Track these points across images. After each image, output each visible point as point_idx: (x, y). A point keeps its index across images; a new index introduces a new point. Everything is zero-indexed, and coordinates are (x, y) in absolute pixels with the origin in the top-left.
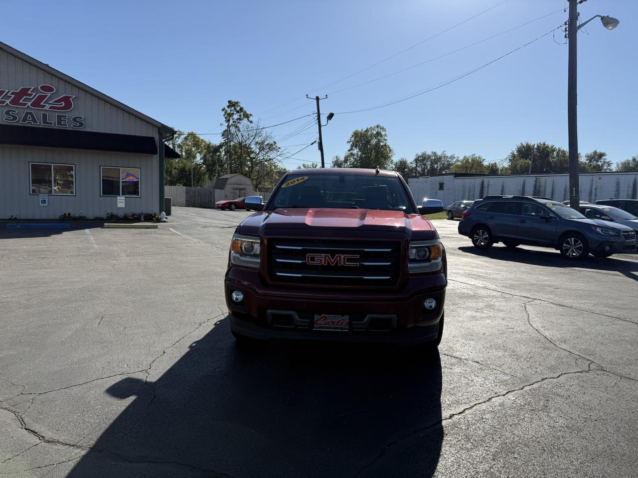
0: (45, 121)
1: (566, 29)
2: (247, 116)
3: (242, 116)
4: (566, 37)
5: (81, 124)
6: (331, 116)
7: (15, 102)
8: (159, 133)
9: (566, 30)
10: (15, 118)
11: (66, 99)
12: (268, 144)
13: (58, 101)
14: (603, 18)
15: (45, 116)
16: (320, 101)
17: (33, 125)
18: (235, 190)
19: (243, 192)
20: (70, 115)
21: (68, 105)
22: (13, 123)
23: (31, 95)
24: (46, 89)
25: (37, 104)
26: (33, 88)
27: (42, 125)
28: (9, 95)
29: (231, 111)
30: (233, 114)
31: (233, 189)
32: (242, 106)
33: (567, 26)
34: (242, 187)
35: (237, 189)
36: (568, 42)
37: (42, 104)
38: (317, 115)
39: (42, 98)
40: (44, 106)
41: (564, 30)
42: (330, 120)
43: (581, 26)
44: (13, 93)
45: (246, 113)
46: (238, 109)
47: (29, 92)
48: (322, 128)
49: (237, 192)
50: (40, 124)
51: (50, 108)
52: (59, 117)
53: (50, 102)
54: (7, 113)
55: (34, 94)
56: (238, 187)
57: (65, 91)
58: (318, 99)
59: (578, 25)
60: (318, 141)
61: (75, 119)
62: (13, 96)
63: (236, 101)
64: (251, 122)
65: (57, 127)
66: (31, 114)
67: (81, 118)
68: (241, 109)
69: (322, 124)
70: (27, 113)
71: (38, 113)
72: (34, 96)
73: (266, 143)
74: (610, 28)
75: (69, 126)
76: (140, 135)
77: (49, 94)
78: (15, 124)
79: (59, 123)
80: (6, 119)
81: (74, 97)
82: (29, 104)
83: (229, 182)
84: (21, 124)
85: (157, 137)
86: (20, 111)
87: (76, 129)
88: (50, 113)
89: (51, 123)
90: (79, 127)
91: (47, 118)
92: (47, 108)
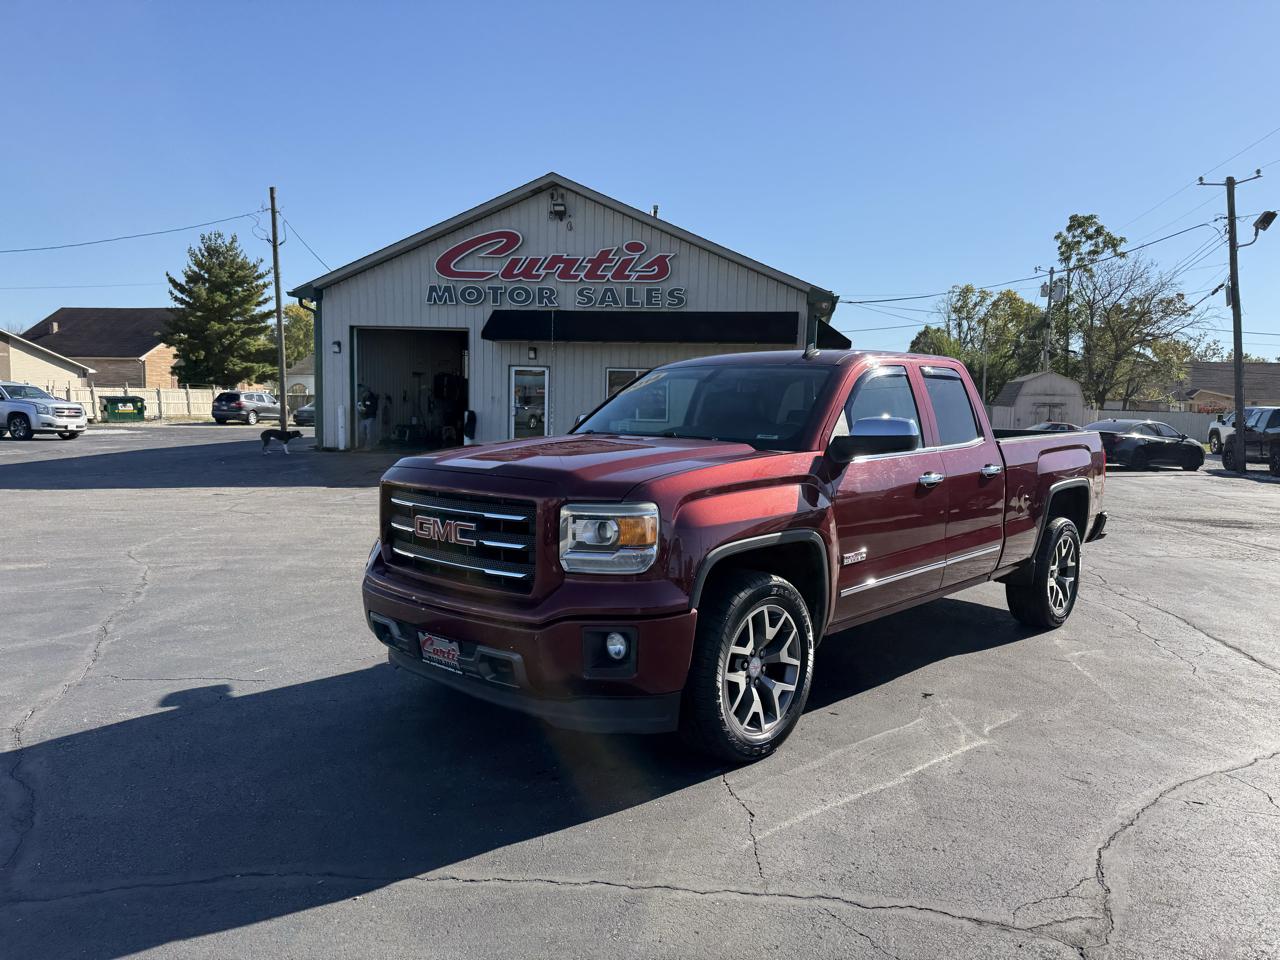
0: (629, 302)
2: (1112, 243)
3: (1101, 245)
5: (681, 301)
6: (1267, 219)
7: (591, 274)
8: (808, 303)
10: (590, 300)
11: (661, 261)
12: (1161, 301)
13: (647, 266)
15: (629, 291)
16: (1238, 189)
17: (614, 308)
18: (1039, 407)
19: (1057, 410)
20: (666, 286)
21: (663, 271)
22: (588, 308)
23: (611, 261)
24: (634, 247)
25: (619, 274)
26: (616, 248)
27: (626, 308)
28: (584, 264)
29: (1074, 237)
30: (1079, 242)
31: (1034, 404)
32: (1100, 223)
34: (1057, 400)
35: (1044, 405)
37: (627, 273)
38: (1226, 221)
39: (626, 263)
40: (629, 277)
42: (1265, 229)
44: (589, 261)
45: (1111, 237)
46: (1091, 231)
47: (610, 257)
48: (1240, 253)
49: (1046, 410)
50: (623, 307)
51: (639, 278)
52: (649, 292)
53: (638, 269)
54: (581, 293)
55: (617, 258)
56: (1047, 400)
57: (660, 247)
58: (1231, 183)
60: (1228, 283)
61: (671, 294)
62: (589, 265)
63: (1087, 215)
64: (1123, 255)
65: (646, 308)
66: (611, 290)
67: (681, 290)
68: (1099, 231)
69: (1240, 240)
70: (606, 290)
71: (620, 288)
72: (617, 261)
73: (1160, 296)
75: (665, 306)
76: (754, 310)
77: (637, 256)
78: (591, 309)
79: (649, 302)
80: (579, 303)
81: (672, 255)
82: (610, 275)
83: (1025, 390)
84: (598, 308)
85: (804, 312)
86: (598, 288)
87: (672, 309)
88: (638, 286)
89: (638, 304)
90: (676, 305)
91: (633, 295)
92: (633, 279)
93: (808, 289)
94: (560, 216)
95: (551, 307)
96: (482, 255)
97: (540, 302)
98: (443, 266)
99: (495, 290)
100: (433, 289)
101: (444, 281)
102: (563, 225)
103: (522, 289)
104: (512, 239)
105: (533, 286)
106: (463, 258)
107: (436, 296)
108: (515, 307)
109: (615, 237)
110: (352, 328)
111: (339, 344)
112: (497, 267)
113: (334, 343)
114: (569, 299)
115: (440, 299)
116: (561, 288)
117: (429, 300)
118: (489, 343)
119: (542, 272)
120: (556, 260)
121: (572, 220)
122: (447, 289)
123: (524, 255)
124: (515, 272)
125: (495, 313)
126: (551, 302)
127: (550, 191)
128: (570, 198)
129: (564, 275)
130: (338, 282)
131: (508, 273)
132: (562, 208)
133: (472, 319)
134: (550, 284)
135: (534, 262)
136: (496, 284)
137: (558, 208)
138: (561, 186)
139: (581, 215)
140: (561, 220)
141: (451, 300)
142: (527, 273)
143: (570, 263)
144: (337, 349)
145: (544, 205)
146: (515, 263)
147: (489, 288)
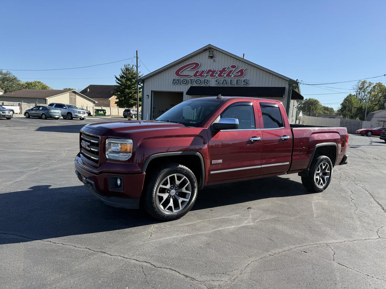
0: (231, 84)
5: (247, 83)
7: (220, 75)
8: (289, 85)
10: (219, 83)
11: (241, 71)
13: (237, 72)
15: (231, 80)
17: (226, 86)
20: (242, 79)
21: (242, 74)
23: (226, 71)
24: (233, 67)
26: (228, 67)
27: (230, 86)
28: (218, 72)
37: (230, 75)
39: (231, 72)
40: (231, 76)
44: (219, 71)
47: (226, 70)
51: (234, 76)
52: (237, 80)
53: (234, 73)
54: (216, 81)
57: (241, 66)
61: (244, 81)
62: (219, 72)
65: (236, 86)
66: (225, 80)
67: (247, 80)
71: (228, 79)
72: (228, 71)
75: (242, 85)
77: (234, 69)
78: (219, 86)
79: (237, 84)
80: (216, 84)
81: (245, 69)
82: (225, 75)
84: (221, 86)
85: (287, 87)
86: (221, 79)
87: (245, 86)
88: (234, 79)
89: (233, 84)
90: (246, 84)
91: (232, 81)
92: (232, 77)
93: (289, 80)
94: (211, 57)
95: (207, 85)
96: (188, 70)
97: (204, 84)
98: (177, 73)
99: (191, 80)
100: (174, 80)
101: (177, 78)
102: (212, 60)
103: (199, 80)
104: (197, 65)
105: (202, 79)
106: (183, 71)
107: (175, 82)
108: (197, 85)
109: (227, 63)
110: (152, 91)
111: (148, 96)
112: (192, 73)
113: (147, 95)
114: (213, 83)
115: (176, 83)
116: (211, 79)
117: (173, 83)
118: (189, 96)
119: (205, 75)
120: (210, 71)
121: (215, 59)
122: (178, 80)
123: (200, 70)
124: (197, 75)
125: (191, 87)
126: (207, 84)
127: (209, 50)
128: (215, 52)
129: (212, 75)
130: (149, 78)
131: (195, 75)
132: (212, 55)
133: (184, 88)
134: (207, 78)
135: (203, 72)
136: (192, 78)
137: (211, 55)
138: (212, 48)
139: (218, 57)
140: (212, 59)
141: (179, 83)
142: (201, 75)
143: (213, 72)
144: (147, 97)
145: (207, 54)
146: (197, 72)
147: (190, 80)
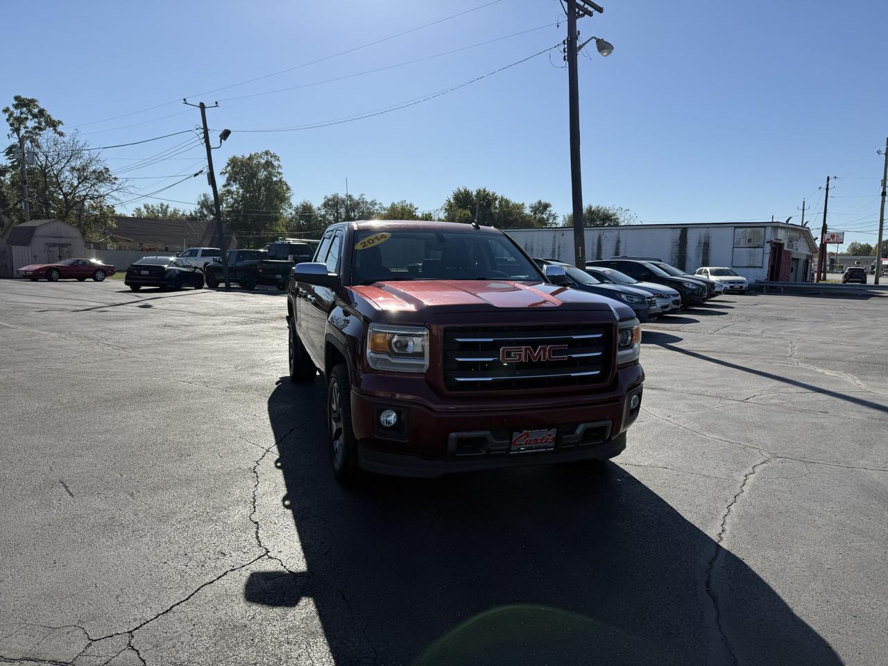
1: (564, 49)
2: (53, 124)
3: (43, 124)
4: (565, 59)
6: (225, 135)
9: (564, 51)
12: (94, 172)
14: (598, 41)
18: (50, 246)
19: (65, 249)
29: (22, 113)
30: (27, 119)
31: (46, 244)
32: (42, 106)
33: (566, 46)
34: (64, 241)
35: (55, 245)
36: (567, 66)
38: (202, 131)
41: (562, 51)
42: (225, 140)
43: (581, 47)
45: (50, 119)
46: (36, 111)
48: (213, 152)
49: (56, 249)
56: (57, 241)
58: (202, 106)
59: (578, 46)
60: (206, 170)
63: (29, 98)
64: (61, 134)
68: (41, 112)
69: (212, 144)
73: (91, 169)
74: (605, 54)
83: (37, 233)
